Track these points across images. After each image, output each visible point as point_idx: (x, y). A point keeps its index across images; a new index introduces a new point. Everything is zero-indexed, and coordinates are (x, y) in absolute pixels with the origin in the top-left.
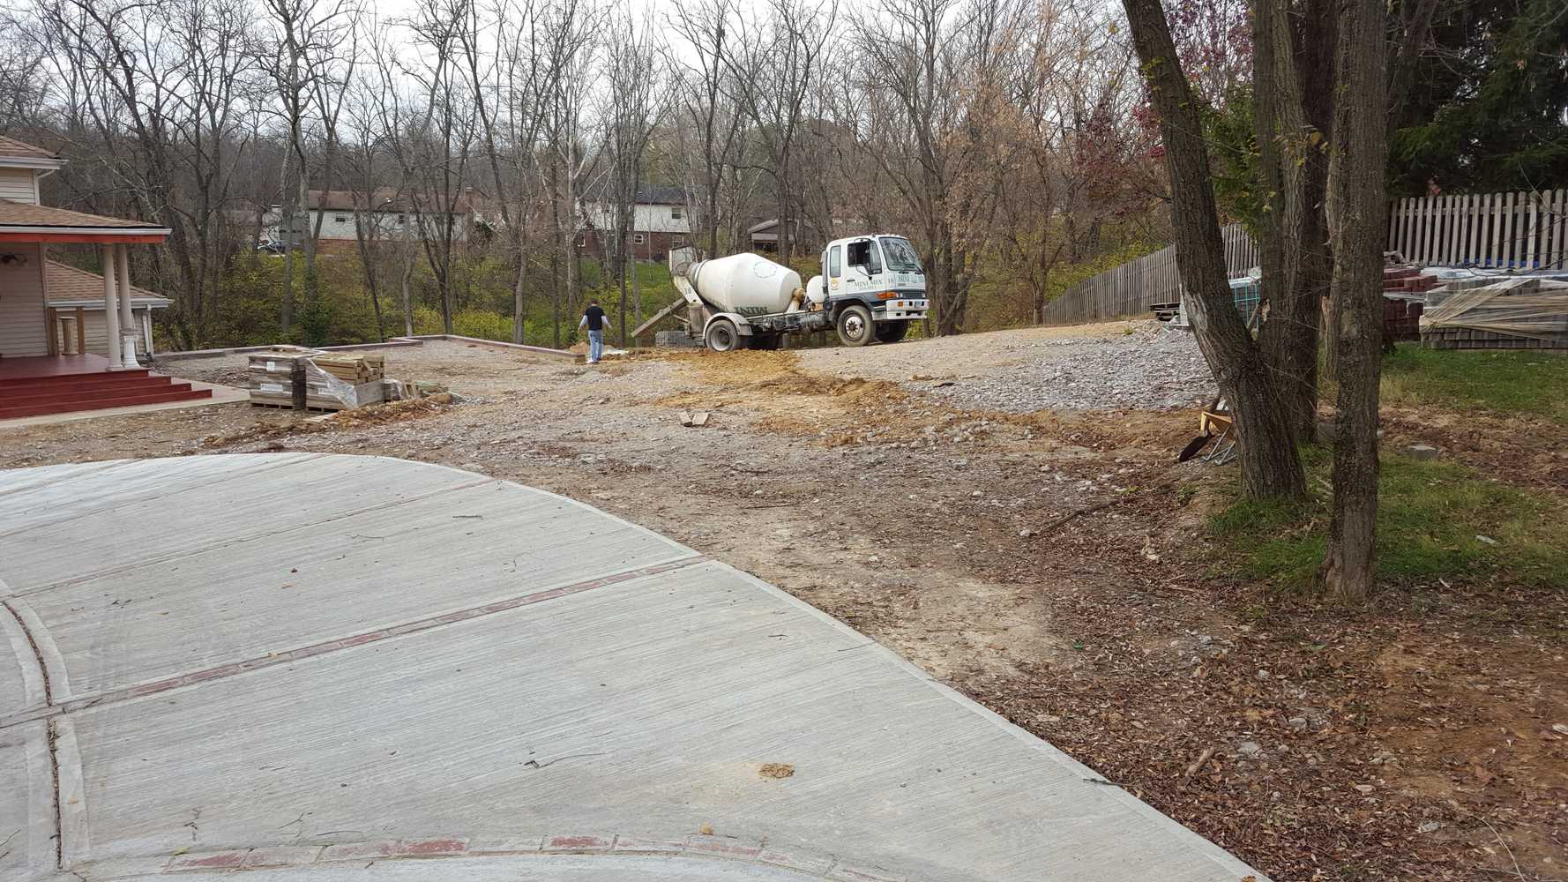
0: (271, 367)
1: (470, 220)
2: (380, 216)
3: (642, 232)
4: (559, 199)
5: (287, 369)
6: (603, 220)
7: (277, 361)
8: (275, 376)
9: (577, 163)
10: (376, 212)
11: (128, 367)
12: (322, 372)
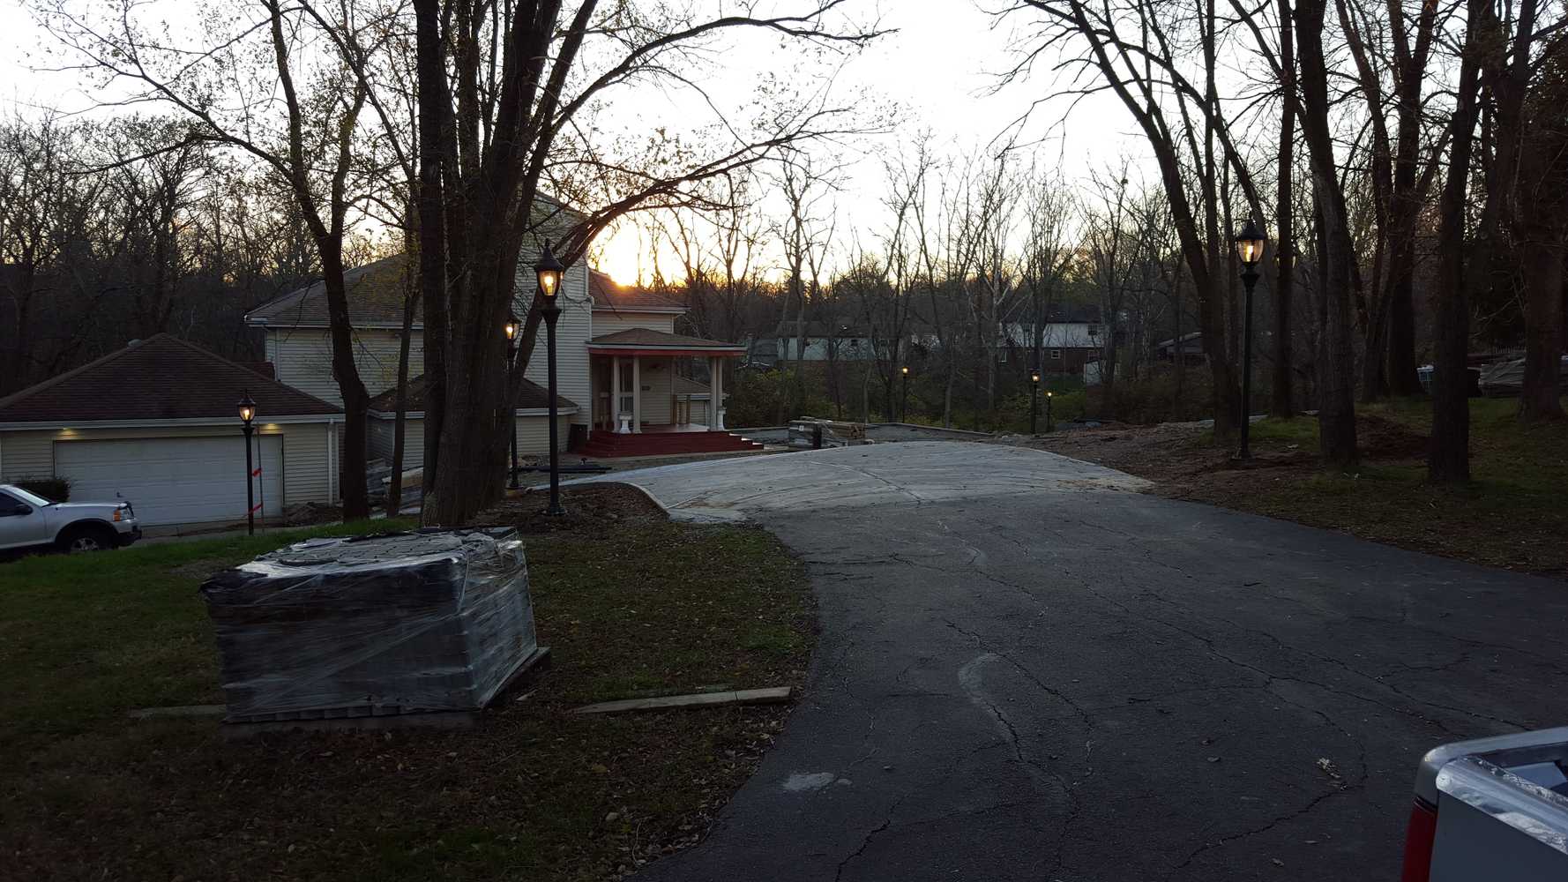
0: (802, 429)
1: (910, 341)
2: (840, 340)
3: (1059, 348)
4: (983, 321)
5: (811, 430)
6: (1022, 338)
7: (805, 425)
8: (803, 434)
9: (1001, 291)
10: (836, 337)
11: (720, 430)
12: (831, 432)
